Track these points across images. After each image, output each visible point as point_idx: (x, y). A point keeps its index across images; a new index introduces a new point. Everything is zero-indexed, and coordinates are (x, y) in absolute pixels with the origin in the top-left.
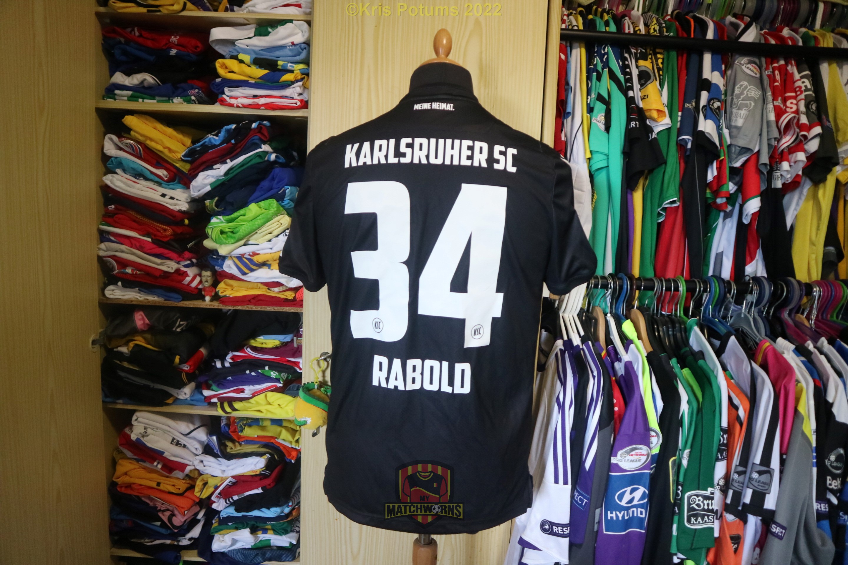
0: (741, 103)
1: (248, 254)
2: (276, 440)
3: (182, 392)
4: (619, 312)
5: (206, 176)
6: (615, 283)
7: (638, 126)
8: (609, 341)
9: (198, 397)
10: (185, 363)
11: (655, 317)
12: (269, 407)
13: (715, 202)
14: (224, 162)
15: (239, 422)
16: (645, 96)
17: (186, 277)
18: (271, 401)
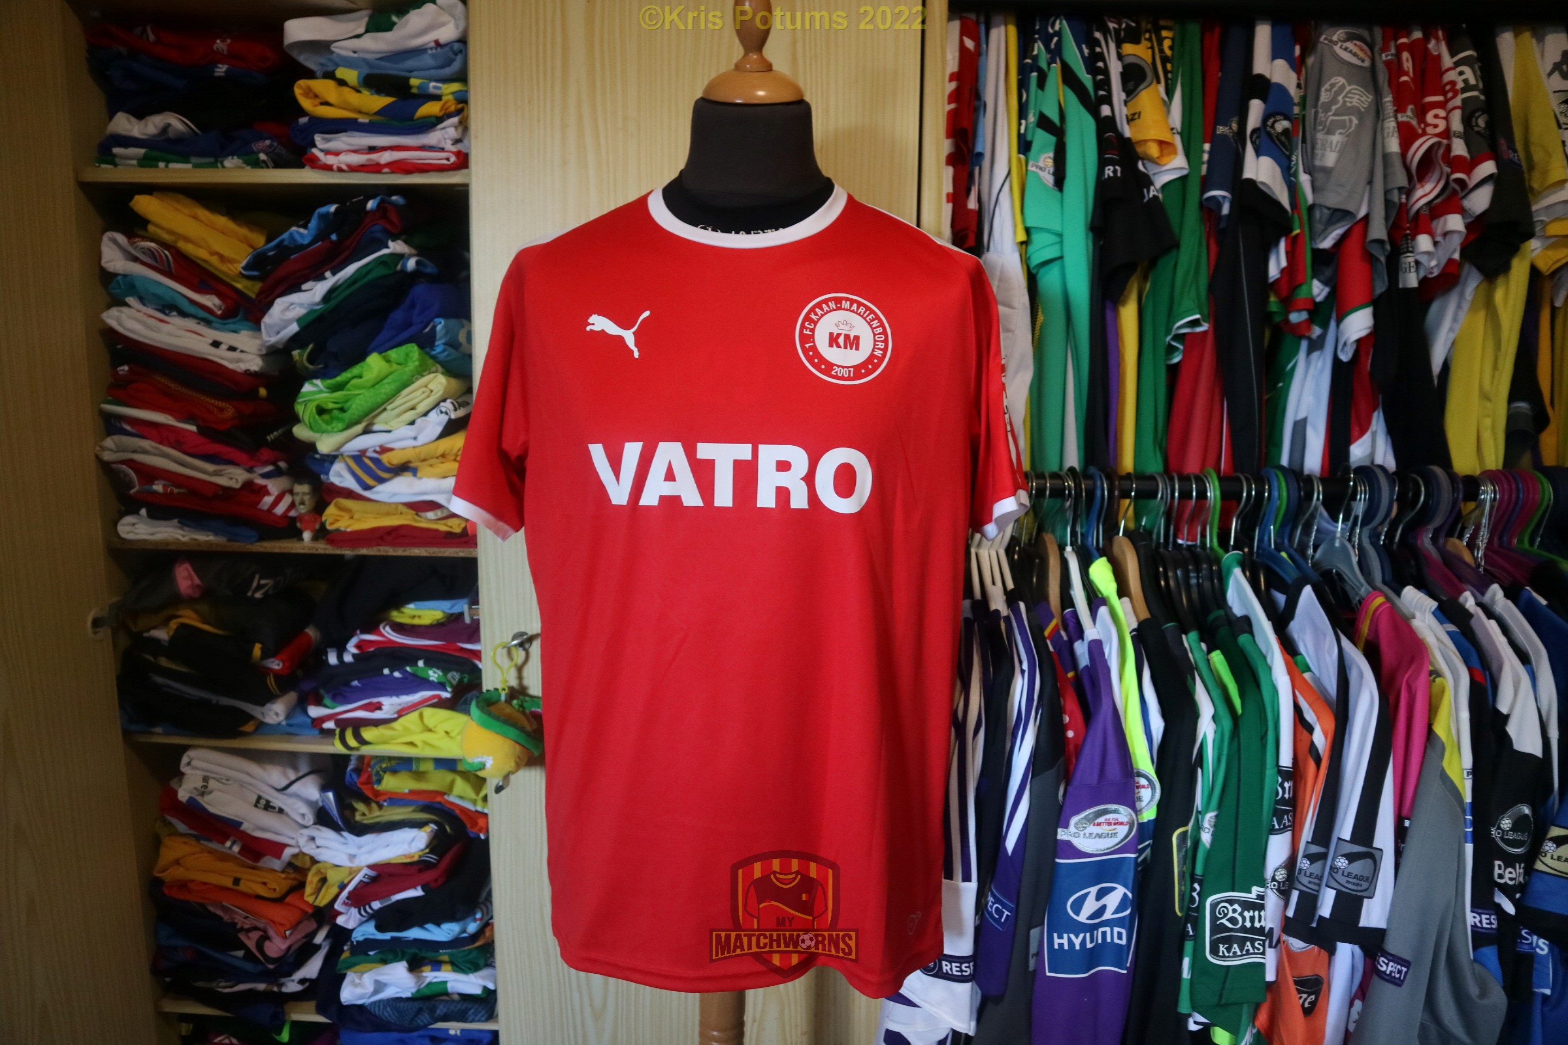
0: (1332, 121)
1: (373, 449)
2: (446, 797)
3: (270, 710)
4: (1090, 543)
5: (287, 305)
6: (1078, 486)
7: (1119, 174)
8: (1067, 600)
9: (300, 719)
10: (274, 655)
11: (1162, 550)
12: (427, 736)
13: (1287, 321)
14: (321, 278)
15: (375, 764)
16: (1134, 114)
17: (264, 496)
18: (431, 725)
